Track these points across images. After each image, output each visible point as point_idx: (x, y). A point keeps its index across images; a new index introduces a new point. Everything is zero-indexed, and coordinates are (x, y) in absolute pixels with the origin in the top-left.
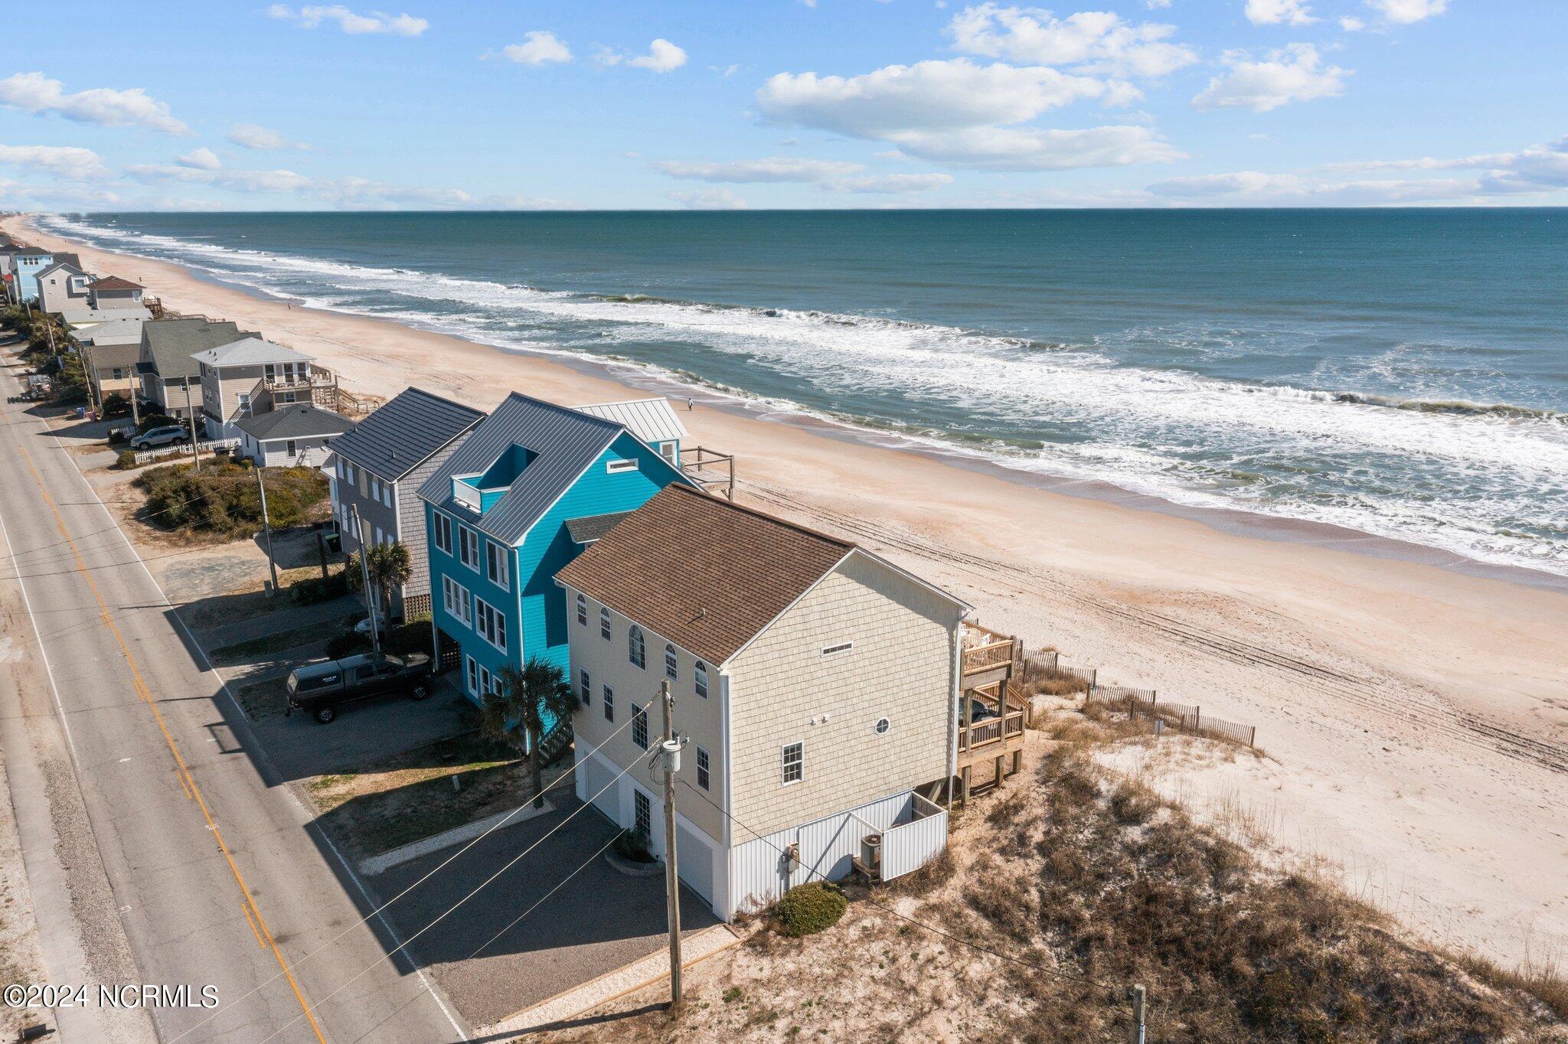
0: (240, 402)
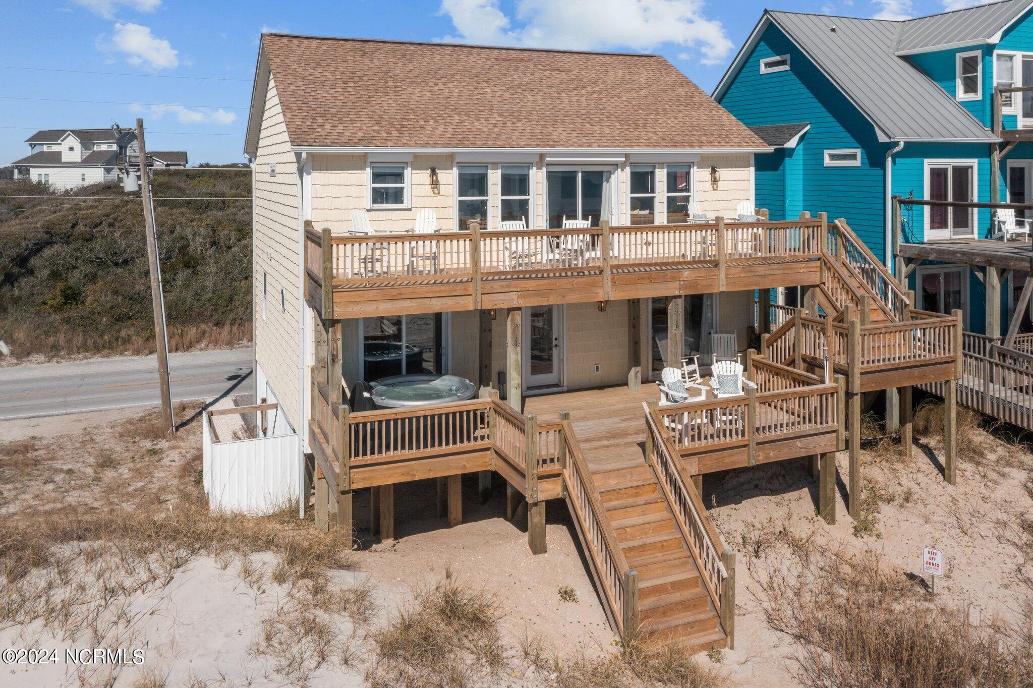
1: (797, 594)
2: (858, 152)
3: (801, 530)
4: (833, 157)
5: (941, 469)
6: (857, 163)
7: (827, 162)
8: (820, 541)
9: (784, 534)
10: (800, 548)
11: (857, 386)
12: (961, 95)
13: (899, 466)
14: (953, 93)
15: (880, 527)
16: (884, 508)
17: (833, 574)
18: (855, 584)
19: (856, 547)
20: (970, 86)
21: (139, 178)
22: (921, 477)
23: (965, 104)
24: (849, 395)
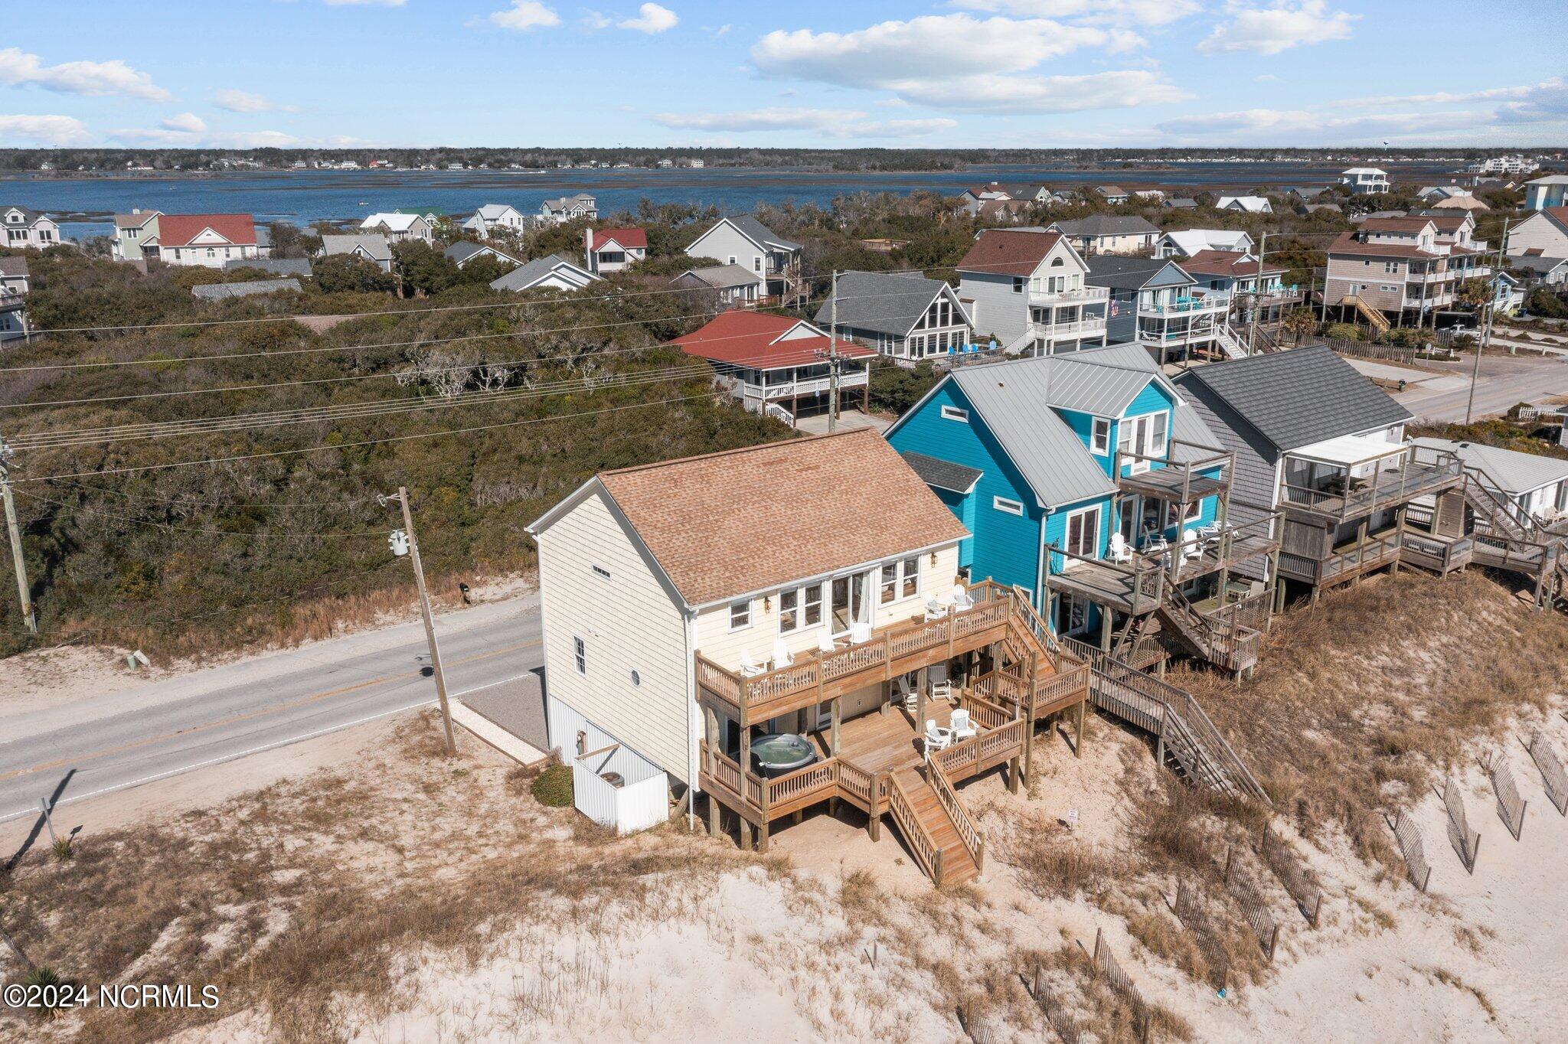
1: (1005, 840)
2: (1021, 505)
3: (1000, 802)
4: (1001, 503)
5: (1073, 749)
6: (1020, 513)
7: (996, 505)
8: (1013, 807)
9: (991, 805)
10: (1001, 812)
11: (1033, 718)
12: (1094, 449)
13: (1049, 750)
14: (1088, 445)
15: (1041, 793)
16: (1043, 779)
17: (1019, 824)
18: (1032, 831)
19: (1031, 807)
20: (1101, 443)
21: (407, 541)
22: (1063, 757)
23: (1098, 458)
24: (1029, 722)
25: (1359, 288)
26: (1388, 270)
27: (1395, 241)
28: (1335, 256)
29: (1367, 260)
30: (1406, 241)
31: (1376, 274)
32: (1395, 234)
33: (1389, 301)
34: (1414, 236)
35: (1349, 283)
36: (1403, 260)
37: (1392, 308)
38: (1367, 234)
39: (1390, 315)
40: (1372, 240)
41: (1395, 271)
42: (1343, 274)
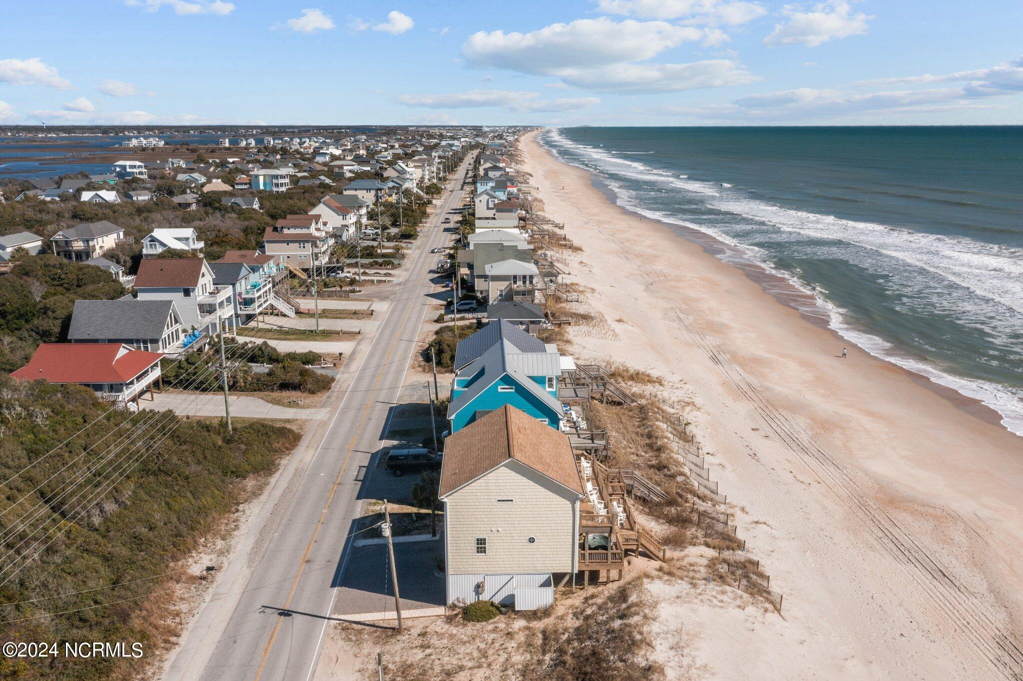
0: (499, 293)
2: (547, 420)
12: (548, 389)
25: (286, 258)
26: (300, 247)
27: (298, 231)
28: (268, 242)
29: (288, 242)
30: (305, 231)
31: (294, 250)
32: (298, 227)
33: (304, 263)
34: (308, 228)
35: (280, 255)
36: (308, 242)
37: (306, 267)
38: (282, 228)
39: (305, 270)
40: (286, 231)
41: (304, 247)
42: (275, 251)
